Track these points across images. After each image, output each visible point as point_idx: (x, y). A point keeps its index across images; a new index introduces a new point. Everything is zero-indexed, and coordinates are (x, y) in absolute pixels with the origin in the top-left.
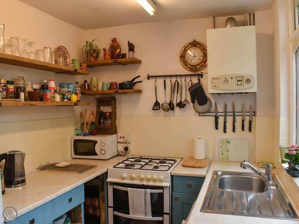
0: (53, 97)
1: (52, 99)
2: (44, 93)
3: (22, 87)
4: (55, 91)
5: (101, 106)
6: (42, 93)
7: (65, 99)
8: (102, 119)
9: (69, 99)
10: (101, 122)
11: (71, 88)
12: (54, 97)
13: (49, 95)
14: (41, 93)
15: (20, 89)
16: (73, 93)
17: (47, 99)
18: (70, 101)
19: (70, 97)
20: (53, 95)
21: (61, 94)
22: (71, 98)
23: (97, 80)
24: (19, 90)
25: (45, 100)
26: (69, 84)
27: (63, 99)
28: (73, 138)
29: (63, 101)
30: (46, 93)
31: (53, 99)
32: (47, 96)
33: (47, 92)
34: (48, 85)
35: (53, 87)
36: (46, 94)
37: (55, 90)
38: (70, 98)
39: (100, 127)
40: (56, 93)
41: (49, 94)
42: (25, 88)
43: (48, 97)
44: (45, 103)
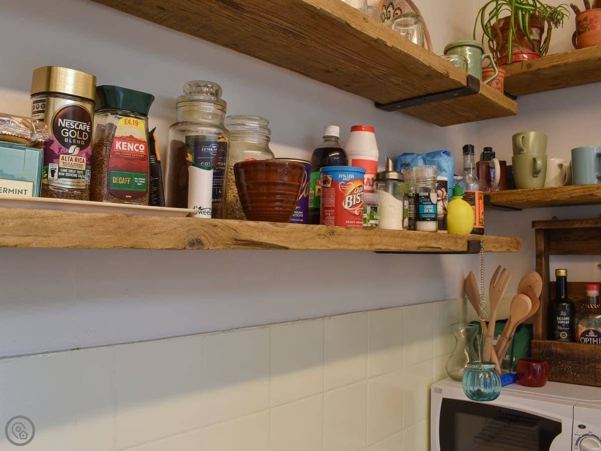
0: (369, 209)
1: (365, 216)
2: (325, 181)
3: (204, 137)
4: (381, 179)
5: (551, 257)
6: (317, 187)
7: (424, 220)
8: (563, 313)
9: (443, 224)
10: (559, 328)
11: (445, 171)
12: (375, 208)
13: (352, 193)
14: (314, 189)
15: (197, 154)
16: (454, 194)
17: (341, 218)
18: (445, 232)
19: (445, 209)
20: (369, 197)
21: (407, 196)
22: (449, 217)
23: (544, 143)
24: (190, 158)
25: (332, 219)
26: (434, 154)
27: (415, 218)
28: (440, 391)
29: (415, 229)
30: (335, 183)
31: (372, 218)
32: (340, 197)
33: (340, 176)
34: (347, 150)
35: (371, 162)
36: (337, 191)
37: (378, 175)
38: (445, 215)
39: (557, 347)
40: (386, 190)
41: (353, 186)
42: (223, 149)
43: (346, 207)
44: (332, 233)
